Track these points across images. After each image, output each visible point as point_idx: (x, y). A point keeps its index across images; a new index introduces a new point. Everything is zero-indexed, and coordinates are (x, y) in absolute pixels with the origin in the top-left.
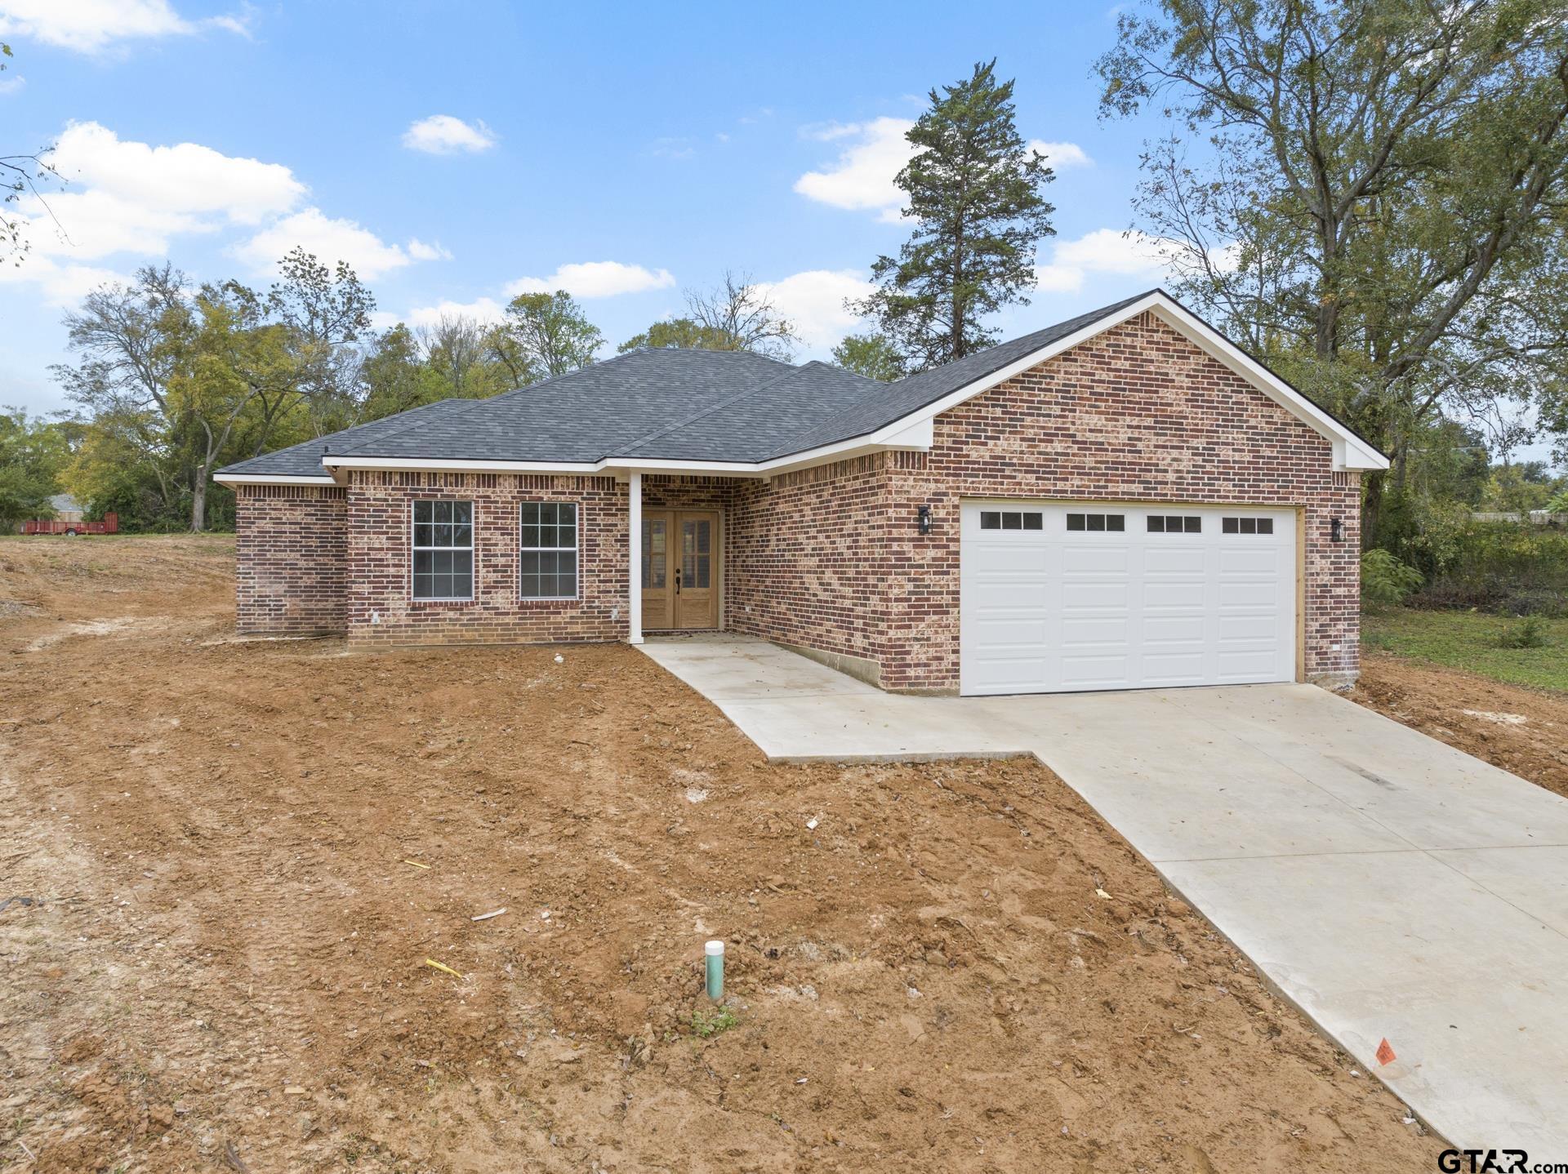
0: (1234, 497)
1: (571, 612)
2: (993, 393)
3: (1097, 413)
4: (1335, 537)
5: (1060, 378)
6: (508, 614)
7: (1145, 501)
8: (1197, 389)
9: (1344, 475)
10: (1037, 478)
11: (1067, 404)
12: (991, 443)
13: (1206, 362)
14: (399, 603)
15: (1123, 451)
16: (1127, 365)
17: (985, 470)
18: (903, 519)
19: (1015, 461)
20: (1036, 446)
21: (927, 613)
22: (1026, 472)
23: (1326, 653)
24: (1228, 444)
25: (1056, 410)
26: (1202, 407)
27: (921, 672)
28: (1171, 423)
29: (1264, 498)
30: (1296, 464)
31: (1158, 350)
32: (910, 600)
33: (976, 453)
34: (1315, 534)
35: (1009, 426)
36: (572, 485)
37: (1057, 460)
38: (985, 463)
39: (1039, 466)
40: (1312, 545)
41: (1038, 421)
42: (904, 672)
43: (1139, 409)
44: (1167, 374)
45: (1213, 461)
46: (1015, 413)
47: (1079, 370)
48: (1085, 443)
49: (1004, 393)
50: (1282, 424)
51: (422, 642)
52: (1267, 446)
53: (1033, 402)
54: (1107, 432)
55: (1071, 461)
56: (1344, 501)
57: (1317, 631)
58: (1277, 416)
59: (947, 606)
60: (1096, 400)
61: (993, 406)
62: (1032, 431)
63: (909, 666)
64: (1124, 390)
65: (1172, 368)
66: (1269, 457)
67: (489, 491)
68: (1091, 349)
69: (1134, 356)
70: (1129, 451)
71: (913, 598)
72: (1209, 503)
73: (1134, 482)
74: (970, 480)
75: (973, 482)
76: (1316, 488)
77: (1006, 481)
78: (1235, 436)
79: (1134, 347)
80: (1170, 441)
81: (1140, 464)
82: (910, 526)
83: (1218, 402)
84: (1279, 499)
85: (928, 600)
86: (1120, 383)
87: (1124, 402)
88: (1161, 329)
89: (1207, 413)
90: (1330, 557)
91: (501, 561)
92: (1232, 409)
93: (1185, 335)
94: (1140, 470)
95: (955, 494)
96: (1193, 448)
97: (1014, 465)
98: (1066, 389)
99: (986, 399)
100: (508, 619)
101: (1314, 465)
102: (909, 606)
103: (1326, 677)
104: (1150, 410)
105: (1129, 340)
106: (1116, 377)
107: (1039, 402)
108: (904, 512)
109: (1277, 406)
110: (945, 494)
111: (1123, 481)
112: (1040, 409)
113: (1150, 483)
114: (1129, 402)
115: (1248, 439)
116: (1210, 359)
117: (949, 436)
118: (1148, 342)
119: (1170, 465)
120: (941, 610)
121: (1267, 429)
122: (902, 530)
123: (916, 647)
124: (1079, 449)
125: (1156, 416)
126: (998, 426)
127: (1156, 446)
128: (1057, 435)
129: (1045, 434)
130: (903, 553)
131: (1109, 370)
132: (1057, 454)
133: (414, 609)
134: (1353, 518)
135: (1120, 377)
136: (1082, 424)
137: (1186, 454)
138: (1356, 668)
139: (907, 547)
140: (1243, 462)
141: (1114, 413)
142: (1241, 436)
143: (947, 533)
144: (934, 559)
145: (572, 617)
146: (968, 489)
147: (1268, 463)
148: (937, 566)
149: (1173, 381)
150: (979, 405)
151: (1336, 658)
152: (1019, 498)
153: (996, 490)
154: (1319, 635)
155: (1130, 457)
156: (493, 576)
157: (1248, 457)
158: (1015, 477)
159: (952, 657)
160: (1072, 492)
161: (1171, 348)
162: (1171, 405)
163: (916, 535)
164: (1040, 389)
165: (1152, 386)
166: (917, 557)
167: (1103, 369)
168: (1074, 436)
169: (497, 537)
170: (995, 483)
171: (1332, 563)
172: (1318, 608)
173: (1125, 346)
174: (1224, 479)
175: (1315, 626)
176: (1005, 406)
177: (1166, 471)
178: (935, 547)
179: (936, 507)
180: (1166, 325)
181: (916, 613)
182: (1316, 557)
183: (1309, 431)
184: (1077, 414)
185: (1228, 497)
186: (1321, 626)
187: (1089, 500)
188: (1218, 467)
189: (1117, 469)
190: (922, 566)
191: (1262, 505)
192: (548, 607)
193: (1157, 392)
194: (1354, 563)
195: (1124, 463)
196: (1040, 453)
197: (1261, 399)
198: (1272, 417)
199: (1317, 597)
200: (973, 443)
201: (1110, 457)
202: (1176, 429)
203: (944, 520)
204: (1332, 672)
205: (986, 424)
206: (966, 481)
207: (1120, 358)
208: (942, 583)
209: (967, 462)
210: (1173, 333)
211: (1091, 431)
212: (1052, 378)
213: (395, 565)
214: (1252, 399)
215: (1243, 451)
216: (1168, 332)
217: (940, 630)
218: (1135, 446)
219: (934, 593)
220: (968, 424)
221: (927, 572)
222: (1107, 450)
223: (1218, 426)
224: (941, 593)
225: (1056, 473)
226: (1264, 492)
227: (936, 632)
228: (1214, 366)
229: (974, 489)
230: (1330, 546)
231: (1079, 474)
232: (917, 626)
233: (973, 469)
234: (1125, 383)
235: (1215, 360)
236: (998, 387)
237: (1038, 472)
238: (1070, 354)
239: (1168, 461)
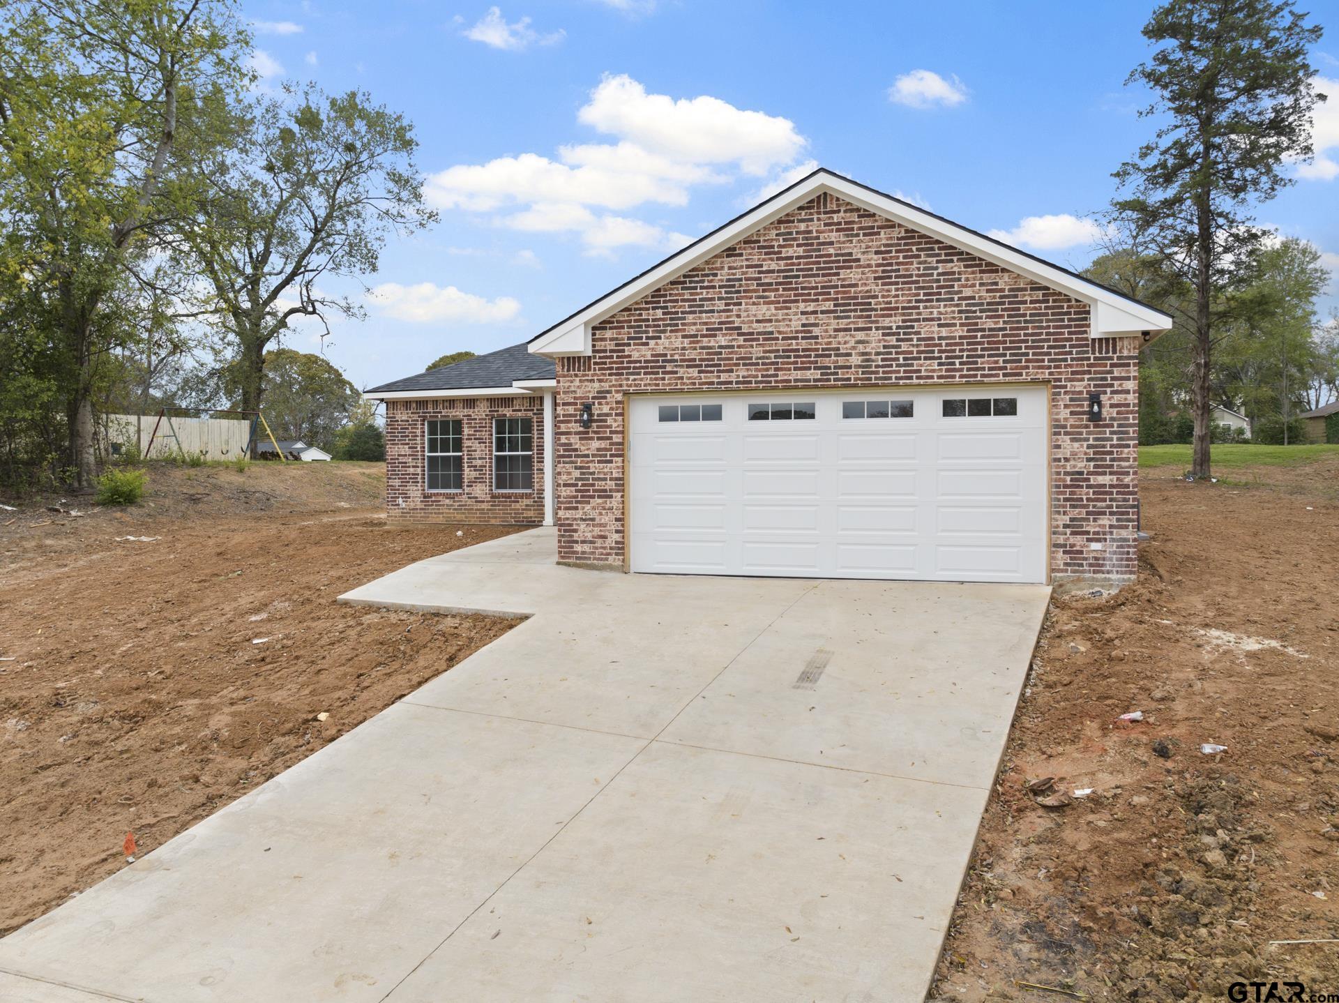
0: (939, 377)
1: (526, 502)
2: (653, 297)
3: (765, 303)
4: (1095, 418)
5: (723, 275)
6: (483, 502)
7: (823, 387)
8: (891, 264)
9: (1110, 342)
10: (700, 372)
11: (732, 298)
12: (652, 342)
13: (903, 234)
14: (415, 492)
15: (796, 338)
16: (800, 251)
17: (647, 367)
18: (571, 415)
19: (676, 357)
20: (698, 342)
21: (593, 497)
22: (688, 367)
23: (1081, 552)
24: (932, 320)
25: (721, 305)
26: (897, 283)
27: (586, 548)
28: (855, 304)
29: (983, 376)
30: (1033, 335)
31: (838, 230)
32: (576, 485)
33: (637, 353)
34: (1064, 413)
35: (670, 325)
36: (527, 404)
37: (721, 353)
38: (646, 362)
39: (701, 360)
40: (1056, 426)
41: (700, 318)
42: (572, 547)
43: (816, 294)
44: (850, 254)
45: (911, 340)
46: (677, 313)
47: (745, 263)
48: (752, 334)
49: (665, 296)
50: (1010, 290)
51: (430, 521)
52: (987, 317)
53: (695, 300)
54: (777, 321)
55: (736, 353)
56: (1111, 372)
57: (1066, 526)
58: (1004, 282)
59: (611, 490)
60: (764, 291)
61: (654, 308)
62: (694, 328)
63: (577, 542)
64: (798, 277)
65: (855, 248)
66: (990, 330)
67: (470, 412)
68: (759, 241)
69: (808, 240)
70: (803, 338)
71: (580, 483)
72: (906, 385)
73: (809, 368)
74: (632, 377)
75: (635, 380)
76: (1066, 360)
77: (667, 376)
78: (942, 310)
79: (810, 232)
80: (854, 323)
81: (817, 350)
82: (576, 422)
83: (918, 276)
84: (1005, 375)
85: (593, 485)
86: (792, 270)
87: (797, 289)
88: (842, 209)
89: (902, 289)
90: (1088, 440)
91: (479, 462)
92: (938, 281)
93: (872, 211)
94: (817, 356)
95: (617, 392)
96: (884, 328)
97: (676, 361)
98: (730, 285)
99: (647, 303)
100: (485, 506)
101: (1063, 333)
102: (576, 491)
103: (1079, 580)
104: (829, 293)
105: (802, 227)
106: (787, 265)
107: (701, 300)
108: (571, 410)
109: (1004, 270)
110: (609, 392)
111: (795, 369)
112: (702, 306)
113: (829, 368)
114: (803, 288)
115: (960, 312)
116: (907, 231)
117: (612, 339)
118: (826, 225)
119: (854, 348)
120: (605, 494)
121: (988, 297)
122: (570, 425)
123: (583, 526)
124: (745, 340)
125: (837, 299)
126: (659, 326)
127: (836, 330)
128: (721, 329)
129: (707, 330)
130: (571, 444)
131: (778, 259)
132: (721, 347)
133: (425, 497)
134: (1128, 392)
135: (793, 264)
136: (748, 316)
137: (875, 335)
138: (1131, 572)
139: (574, 440)
140: (954, 338)
141: (784, 302)
142: (949, 310)
143: (610, 426)
144: (598, 450)
145: (527, 505)
146: (631, 386)
147: (989, 336)
148: (601, 456)
149: (858, 260)
150: (640, 309)
151: (1096, 559)
152: (681, 391)
153: (658, 385)
154: (1068, 531)
155: (804, 344)
156: (474, 474)
157: (959, 332)
158: (676, 373)
159: (617, 537)
160: (737, 383)
161: (856, 226)
162: (855, 285)
163: (582, 429)
164: (702, 288)
165: (831, 268)
166: (582, 448)
167: (772, 259)
168: (740, 328)
169: (476, 445)
170: (656, 379)
171: (1089, 447)
172: (1066, 500)
173: (797, 233)
174: (926, 359)
175: (1066, 519)
176: (666, 307)
177: (849, 355)
178: (599, 439)
179: (600, 404)
180: (848, 204)
181: (582, 497)
182: (1065, 441)
183: (1054, 294)
184: (743, 306)
185: (932, 377)
186: (1072, 520)
187: (756, 389)
188: (917, 346)
189: (789, 357)
190: (587, 456)
191: (982, 383)
192: (510, 497)
193: (838, 274)
194: (1128, 446)
195: (797, 350)
196: (702, 348)
197: (981, 265)
198: (996, 284)
199: (1066, 486)
200: (635, 344)
201: (781, 345)
202: (862, 310)
203: (607, 415)
204: (1087, 575)
205: (647, 326)
206: (628, 379)
207: (792, 246)
208: (605, 470)
209: (629, 362)
210: (858, 210)
211: (758, 321)
212: (716, 275)
213: (413, 467)
214: (966, 266)
215: (954, 325)
216: (852, 211)
217: (604, 512)
218: (810, 332)
219: (599, 479)
220: (629, 327)
221: (592, 461)
222: (777, 339)
223: (917, 301)
224: (605, 479)
225: (720, 365)
226: (984, 369)
227: (601, 514)
228: (913, 237)
229: (636, 385)
230: (1087, 427)
231: (744, 365)
232: (583, 508)
233: (634, 368)
234: (798, 270)
235: (913, 231)
236: (659, 290)
237: (701, 366)
238: (735, 249)
239: (852, 343)
